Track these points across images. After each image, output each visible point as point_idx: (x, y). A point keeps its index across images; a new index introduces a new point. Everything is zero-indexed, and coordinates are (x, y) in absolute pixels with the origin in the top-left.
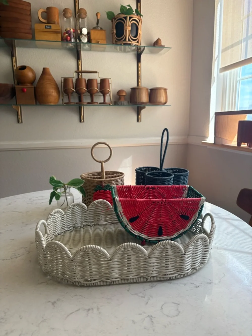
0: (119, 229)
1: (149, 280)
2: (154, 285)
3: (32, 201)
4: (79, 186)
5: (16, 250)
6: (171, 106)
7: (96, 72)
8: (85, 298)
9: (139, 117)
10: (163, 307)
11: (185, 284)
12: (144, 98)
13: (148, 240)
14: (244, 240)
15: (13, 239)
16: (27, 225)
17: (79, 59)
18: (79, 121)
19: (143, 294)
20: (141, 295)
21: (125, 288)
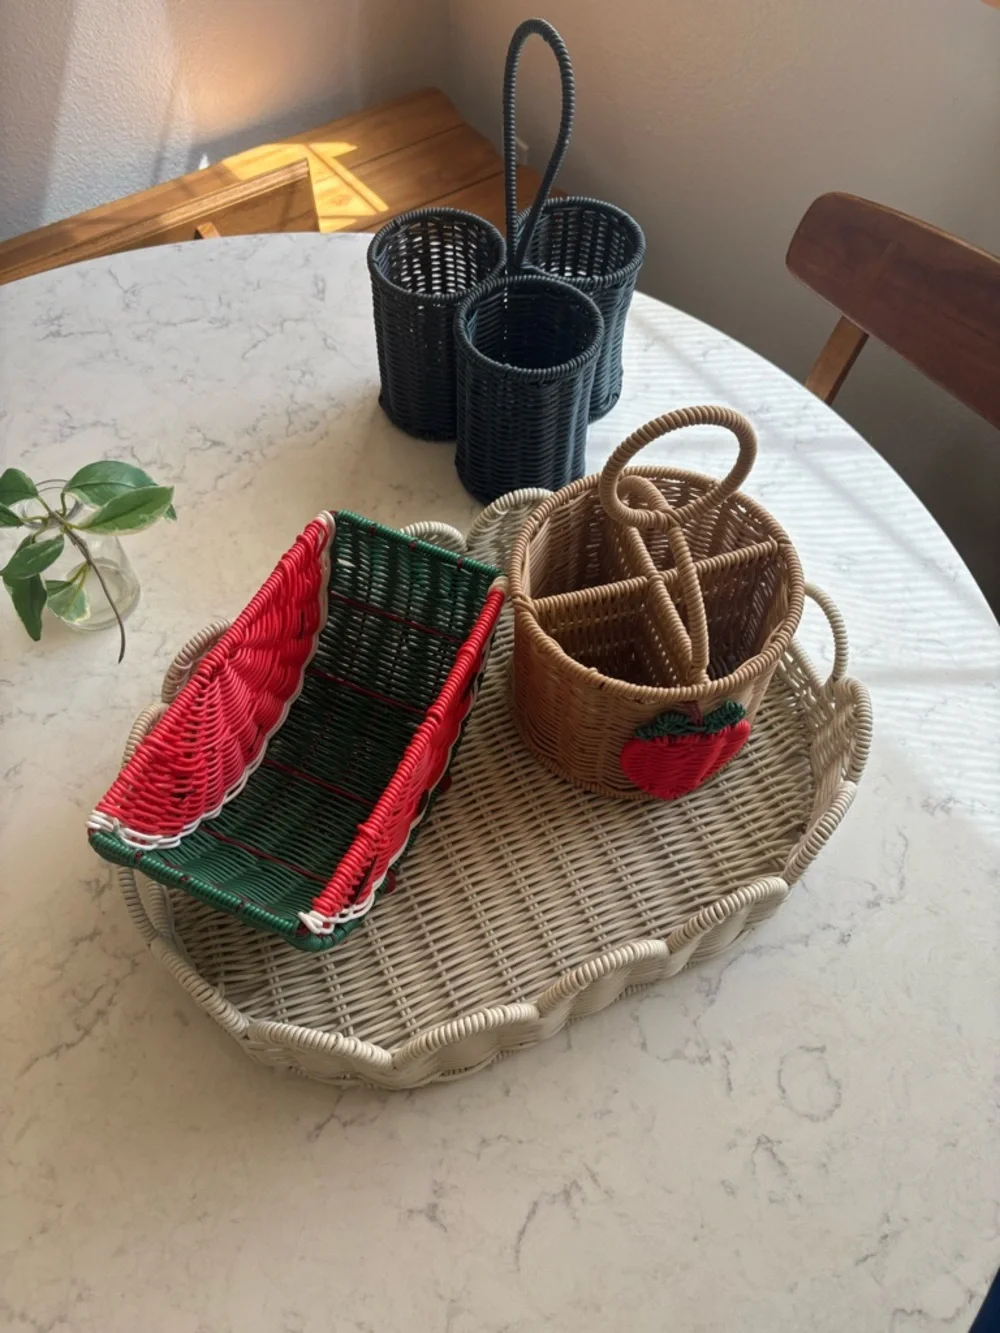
8: (521, 1142)
10: (783, 1084)
19: (698, 1044)
20: (692, 1050)
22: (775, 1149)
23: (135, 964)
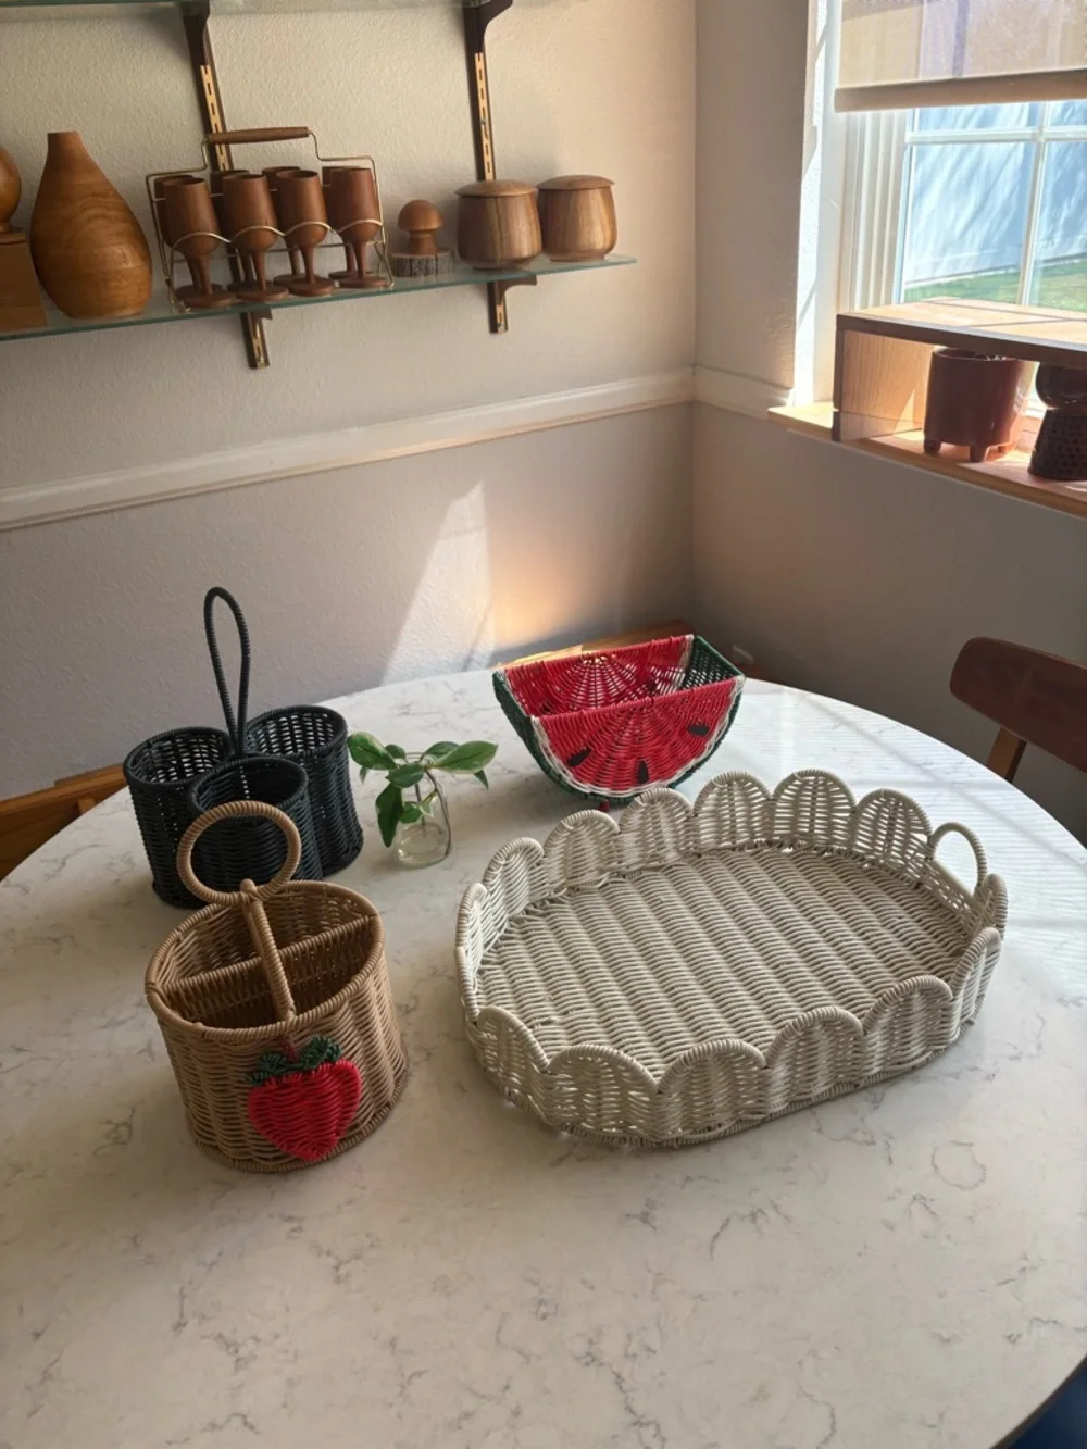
1: (862, 1083)
2: (878, 1096)
6: (634, 261)
7: (302, 133)
8: (717, 1181)
9: (499, 309)
10: (936, 1163)
11: (956, 1076)
12: (523, 234)
14: (1044, 873)
17: (204, 64)
18: (245, 361)
19: (864, 1133)
20: (859, 1136)
21: (803, 1125)
22: (928, 1204)
23: (429, 1055)
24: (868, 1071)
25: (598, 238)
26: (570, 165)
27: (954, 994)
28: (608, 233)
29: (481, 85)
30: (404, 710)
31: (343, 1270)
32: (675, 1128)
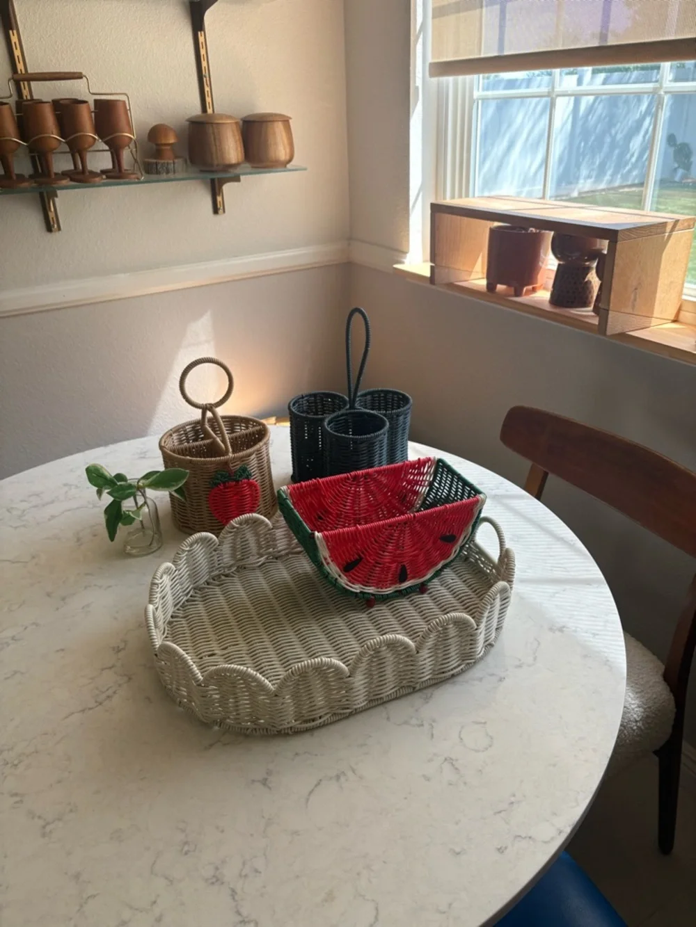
0: (300, 571)
2: (429, 695)
3: (20, 517)
4: (177, 485)
5: (92, 679)
6: (305, 169)
7: (78, 76)
8: (316, 755)
9: (219, 199)
10: (462, 736)
11: (481, 679)
12: (232, 149)
13: (380, 595)
14: (548, 550)
15: (63, 650)
16: (63, 599)
17: (12, 29)
18: (44, 228)
19: (417, 719)
20: (414, 721)
21: (378, 715)
22: (454, 763)
23: (130, 679)
24: (421, 678)
25: (281, 153)
26: (264, 106)
27: (478, 626)
28: (288, 150)
29: (203, 52)
30: (142, 456)
31: (48, 829)
32: (290, 721)
